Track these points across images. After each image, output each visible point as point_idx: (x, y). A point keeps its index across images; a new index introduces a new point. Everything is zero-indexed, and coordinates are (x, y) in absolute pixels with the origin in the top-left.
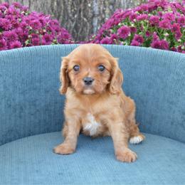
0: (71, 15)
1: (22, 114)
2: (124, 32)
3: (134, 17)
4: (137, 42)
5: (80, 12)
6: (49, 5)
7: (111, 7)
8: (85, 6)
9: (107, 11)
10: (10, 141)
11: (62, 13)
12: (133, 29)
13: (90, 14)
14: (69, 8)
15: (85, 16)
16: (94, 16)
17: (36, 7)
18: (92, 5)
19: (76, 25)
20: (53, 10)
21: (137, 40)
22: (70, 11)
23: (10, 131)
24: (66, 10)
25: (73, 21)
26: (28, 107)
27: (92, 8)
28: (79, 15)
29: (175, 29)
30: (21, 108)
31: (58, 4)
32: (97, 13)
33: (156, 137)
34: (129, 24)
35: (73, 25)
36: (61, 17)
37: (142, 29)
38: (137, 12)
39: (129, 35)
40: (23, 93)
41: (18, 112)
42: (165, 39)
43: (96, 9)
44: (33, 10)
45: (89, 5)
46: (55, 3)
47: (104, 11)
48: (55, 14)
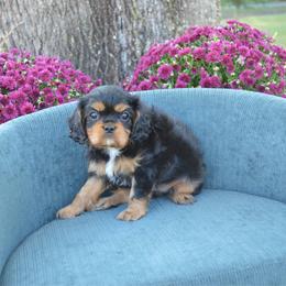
0: (93, 52)
1: (60, 187)
2: (165, 71)
3: (174, 52)
4: (182, 82)
5: (104, 46)
6: (65, 43)
7: (141, 37)
8: (110, 39)
9: (137, 42)
11: (82, 51)
12: (175, 67)
13: (117, 48)
14: (90, 44)
15: (110, 51)
16: (121, 50)
17: (49, 47)
18: (118, 36)
19: (101, 63)
21: (182, 79)
22: (91, 48)
24: (86, 46)
25: (96, 59)
26: (64, 177)
27: (118, 41)
28: (104, 51)
30: (58, 180)
32: (125, 46)
33: (220, 193)
34: (169, 62)
35: (97, 64)
36: (82, 55)
37: (187, 65)
38: (177, 45)
39: (172, 74)
40: (58, 162)
42: (216, 75)
43: (123, 42)
44: (46, 53)
45: (115, 37)
46: (73, 40)
47: (133, 43)
48: (74, 53)
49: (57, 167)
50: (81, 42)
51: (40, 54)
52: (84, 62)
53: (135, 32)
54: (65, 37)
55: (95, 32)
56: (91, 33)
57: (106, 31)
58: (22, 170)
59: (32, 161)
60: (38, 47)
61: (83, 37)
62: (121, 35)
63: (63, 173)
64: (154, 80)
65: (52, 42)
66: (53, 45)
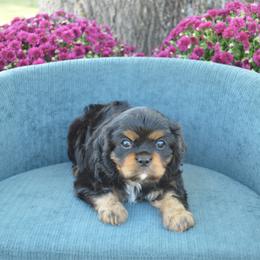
0: (163, 23)
1: (51, 138)
3: (197, 25)
4: (195, 55)
5: (173, 19)
6: (138, 12)
8: (179, 12)
10: (37, 167)
11: (153, 22)
14: (161, 15)
17: (123, 15)
18: (186, 10)
20: (142, 17)
22: (161, 19)
23: (37, 156)
24: (157, 17)
25: (165, 30)
27: (185, 14)
28: (172, 24)
29: (242, 38)
30: (50, 132)
31: (149, 10)
36: (152, 26)
38: (204, 19)
39: (189, 47)
41: (45, 136)
42: (230, 51)
44: (119, 20)
45: (183, 11)
46: (145, 10)
48: (145, 22)
49: (50, 119)
50: (153, 12)
51: (114, 21)
52: (154, 32)
53: (202, 7)
54: (138, 7)
55: (167, 4)
56: (163, 5)
57: (177, 4)
58: (10, 116)
59: (24, 110)
60: (112, 14)
61: (156, 9)
62: (190, 9)
63: (57, 126)
64: (172, 50)
65: (126, 10)
66: (127, 13)
